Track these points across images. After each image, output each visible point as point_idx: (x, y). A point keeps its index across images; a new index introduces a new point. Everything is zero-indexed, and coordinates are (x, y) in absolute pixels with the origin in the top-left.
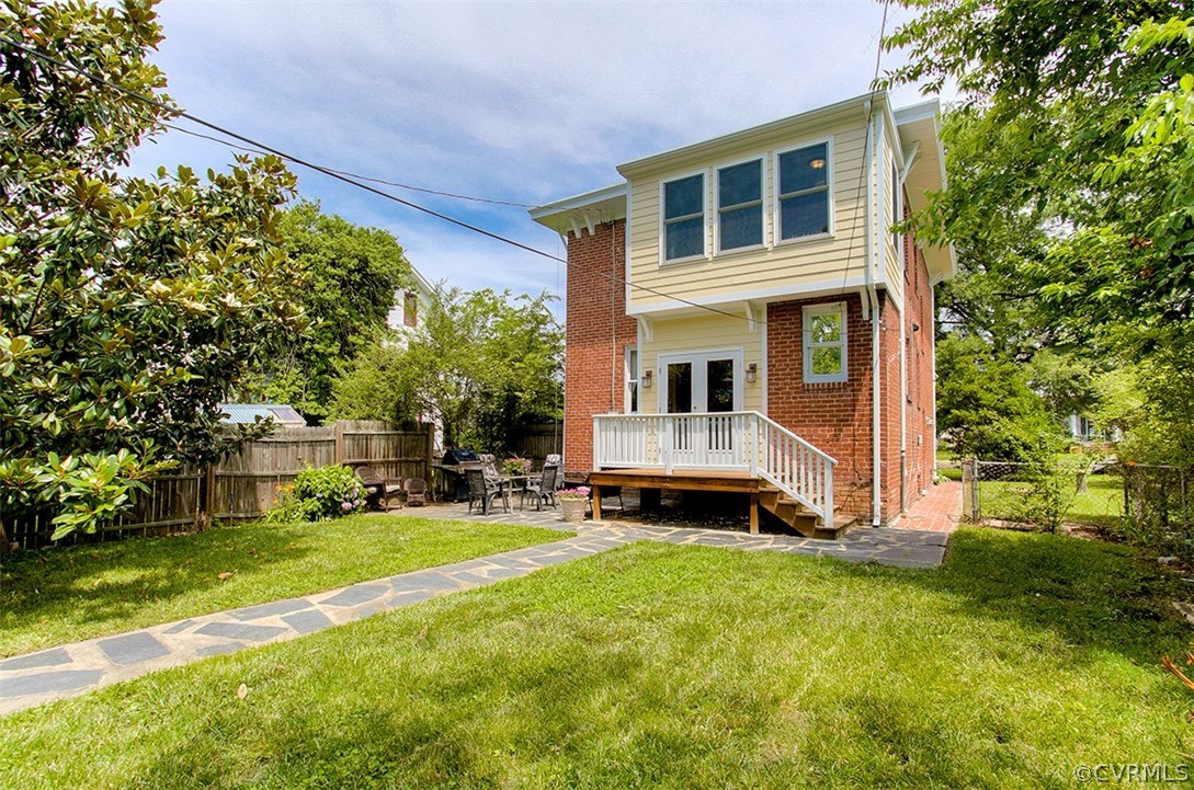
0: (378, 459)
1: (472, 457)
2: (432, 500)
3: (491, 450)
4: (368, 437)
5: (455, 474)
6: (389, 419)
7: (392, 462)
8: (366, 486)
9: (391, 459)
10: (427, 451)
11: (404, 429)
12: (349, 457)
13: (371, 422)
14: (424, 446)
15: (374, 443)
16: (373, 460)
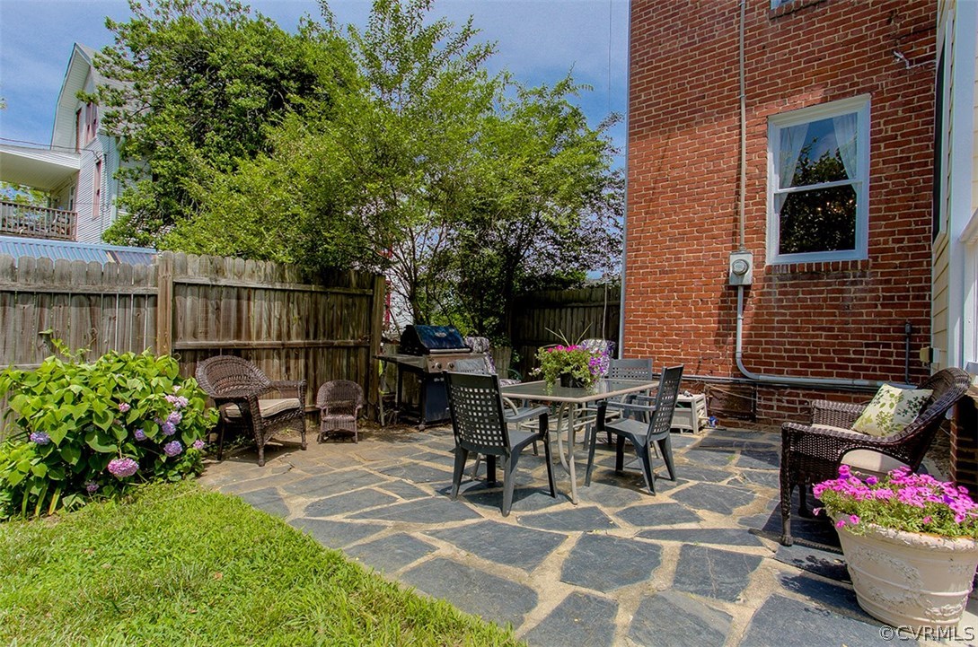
0: (264, 341)
1: (453, 341)
2: (377, 420)
3: (481, 330)
4: (242, 294)
5: (421, 372)
6: (288, 259)
7: (297, 348)
8: (220, 402)
9: (294, 341)
10: (370, 328)
11: (326, 284)
12: (195, 336)
13: (250, 263)
14: (364, 316)
15: (257, 309)
16: (254, 342)
